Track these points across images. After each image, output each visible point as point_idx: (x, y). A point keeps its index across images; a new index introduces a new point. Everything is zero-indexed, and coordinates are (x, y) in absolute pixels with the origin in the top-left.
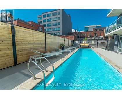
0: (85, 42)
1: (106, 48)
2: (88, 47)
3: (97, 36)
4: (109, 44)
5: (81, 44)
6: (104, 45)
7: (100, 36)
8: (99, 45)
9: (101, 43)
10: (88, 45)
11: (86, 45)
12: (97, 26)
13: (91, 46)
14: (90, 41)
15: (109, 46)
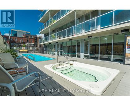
0: (24, 48)
1: (40, 52)
2: (27, 52)
3: (29, 43)
4: (41, 50)
5: (20, 50)
6: (38, 51)
7: (32, 43)
8: (35, 50)
9: (37, 49)
10: (27, 51)
11: (25, 51)
12: (27, 32)
13: (29, 51)
14: (28, 48)
15: (41, 51)
